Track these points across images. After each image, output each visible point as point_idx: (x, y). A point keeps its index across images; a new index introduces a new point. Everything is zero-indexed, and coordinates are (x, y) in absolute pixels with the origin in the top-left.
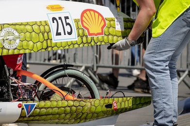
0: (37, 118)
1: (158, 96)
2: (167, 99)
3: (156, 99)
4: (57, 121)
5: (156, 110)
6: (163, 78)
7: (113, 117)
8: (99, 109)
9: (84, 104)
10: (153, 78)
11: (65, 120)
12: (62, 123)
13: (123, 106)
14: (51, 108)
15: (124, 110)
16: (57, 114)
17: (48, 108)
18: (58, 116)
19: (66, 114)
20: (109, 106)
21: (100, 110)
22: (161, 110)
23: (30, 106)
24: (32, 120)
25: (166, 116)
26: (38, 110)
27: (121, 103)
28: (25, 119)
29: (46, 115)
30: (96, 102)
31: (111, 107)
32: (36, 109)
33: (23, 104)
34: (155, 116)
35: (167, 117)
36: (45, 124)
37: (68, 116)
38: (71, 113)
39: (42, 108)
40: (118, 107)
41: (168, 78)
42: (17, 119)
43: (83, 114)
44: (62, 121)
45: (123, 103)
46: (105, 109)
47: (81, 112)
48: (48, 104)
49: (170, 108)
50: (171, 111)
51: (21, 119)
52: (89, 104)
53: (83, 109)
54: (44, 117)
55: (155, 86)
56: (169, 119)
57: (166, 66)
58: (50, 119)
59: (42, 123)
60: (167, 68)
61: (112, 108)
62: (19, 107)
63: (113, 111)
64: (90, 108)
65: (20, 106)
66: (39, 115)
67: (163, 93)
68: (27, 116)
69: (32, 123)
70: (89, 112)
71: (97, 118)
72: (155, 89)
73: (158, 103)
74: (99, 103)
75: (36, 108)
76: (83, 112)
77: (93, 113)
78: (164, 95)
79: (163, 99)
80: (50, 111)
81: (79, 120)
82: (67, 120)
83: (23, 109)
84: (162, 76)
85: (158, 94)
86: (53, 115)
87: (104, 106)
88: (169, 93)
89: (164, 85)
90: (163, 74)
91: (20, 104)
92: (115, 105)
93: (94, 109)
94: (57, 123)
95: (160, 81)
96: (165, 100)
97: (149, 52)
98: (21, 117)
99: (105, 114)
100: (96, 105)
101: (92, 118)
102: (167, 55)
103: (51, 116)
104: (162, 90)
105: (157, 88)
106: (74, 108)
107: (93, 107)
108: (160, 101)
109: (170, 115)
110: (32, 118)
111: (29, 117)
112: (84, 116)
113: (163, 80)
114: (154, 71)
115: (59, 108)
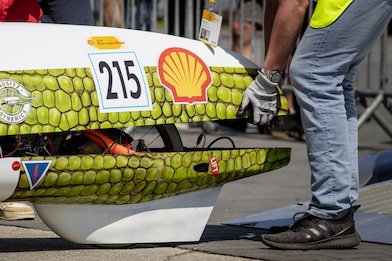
0: (53, 191)
1: (320, 148)
2: (338, 154)
3: (315, 154)
4: (94, 197)
5: (315, 175)
6: (332, 110)
7: (209, 190)
8: (182, 174)
9: (150, 162)
10: (311, 109)
11: (110, 196)
12: (104, 203)
13: (231, 168)
14: (82, 171)
15: (233, 175)
16: (94, 183)
17: (75, 171)
18: (95, 187)
19: (112, 184)
20: (202, 167)
21: (184, 176)
22: (326, 175)
23: (37, 167)
24: (43, 196)
25: (337, 187)
26: (54, 176)
27: (226, 162)
28: (28, 193)
29: (71, 185)
30: (174, 159)
31: (206, 170)
32: (49, 174)
33: (24, 163)
34: (314, 189)
35: (338, 191)
36: (68, 203)
37: (116, 188)
38: (124, 181)
39: (63, 171)
40: (222, 170)
41: (341, 109)
42: (10, 193)
43: (148, 183)
44: (104, 198)
45: (231, 162)
46: (193, 173)
47: (145, 180)
48: (76, 162)
49: (345, 172)
50: (346, 178)
51: (19, 194)
52: (161, 163)
53: (148, 174)
54: (66, 190)
55: (314, 126)
56: (342, 195)
57: (338, 85)
58: (80, 195)
59: (63, 202)
60: (340, 88)
61: (209, 172)
62: (15, 169)
63: (210, 177)
64: (164, 171)
65: (16, 167)
66: (57, 185)
67: (331, 142)
68: (32, 188)
69: (41, 202)
70: (160, 179)
71: (177, 192)
72: (315, 131)
73: (321, 161)
74: (182, 162)
75: (49, 171)
76: (148, 179)
77: (169, 182)
78: (332, 145)
79: (332, 154)
80: (80, 176)
81: (139, 197)
82: (116, 197)
83: (22, 173)
84: (330, 106)
85: (320, 142)
86: (85, 185)
87: (192, 167)
88: (343, 140)
89: (334, 124)
90: (332, 102)
91: (17, 163)
92: (214, 164)
93: (170, 173)
94: (94, 203)
95: (325, 117)
96: (334, 156)
97: (303, 56)
98: (18, 188)
99: (193, 185)
100: (175, 166)
101: (166, 193)
102: (340, 61)
103: (81, 188)
104: (329, 136)
105: (318, 131)
106: (129, 172)
107: (169, 169)
108: (324, 158)
109: (346, 187)
110: (41, 192)
111: (36, 189)
112: (150, 187)
113: (331, 113)
114: (312, 95)
115: (97, 171)
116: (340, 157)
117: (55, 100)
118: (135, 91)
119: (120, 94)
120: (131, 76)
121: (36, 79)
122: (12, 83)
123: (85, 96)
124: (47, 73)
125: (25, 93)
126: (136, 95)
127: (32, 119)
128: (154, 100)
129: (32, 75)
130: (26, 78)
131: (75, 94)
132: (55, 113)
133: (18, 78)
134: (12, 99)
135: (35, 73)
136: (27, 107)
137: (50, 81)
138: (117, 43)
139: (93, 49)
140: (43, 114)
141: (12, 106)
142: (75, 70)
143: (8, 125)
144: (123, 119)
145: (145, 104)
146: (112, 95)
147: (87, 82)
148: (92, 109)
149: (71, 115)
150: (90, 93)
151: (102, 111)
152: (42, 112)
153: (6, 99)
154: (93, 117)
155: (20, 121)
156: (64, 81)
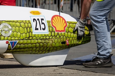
0: (18, 50)
1: (99, 37)
2: (105, 39)
3: (98, 39)
4: (31, 52)
5: (98, 46)
6: (103, 26)
7: (66, 50)
8: (57, 45)
9: (48, 41)
10: (96, 26)
11: (36, 51)
12: (34, 53)
13: (72, 43)
15: (73, 45)
16: (31, 48)
17: (25, 44)
18: (31, 49)
19: (37, 48)
21: (58, 45)
22: (101, 46)
23: (13, 43)
24: (15, 52)
25: (105, 49)
26: (19, 45)
27: (71, 41)
28: (11, 51)
29: (24, 48)
30: (55, 40)
31: (65, 44)
32: (17, 45)
33: (9, 41)
35: (105, 50)
36: (23, 54)
37: (38, 49)
38: (40, 47)
39: (21, 44)
40: (70, 44)
42: (5, 51)
43: (47, 47)
44: (34, 52)
45: (73, 41)
46: (61, 44)
47: (46, 47)
48: (25, 41)
49: (107, 44)
50: (108, 46)
51: (8, 51)
52: (51, 42)
53: (47, 45)
54: (22, 50)
55: (98, 31)
56: (107, 51)
58: (26, 51)
59: (21, 53)
61: (66, 44)
62: (7, 43)
64: (52, 44)
66: (20, 48)
67: (103, 35)
68: (12, 49)
69: (15, 53)
70: (51, 46)
71: (56, 50)
73: (100, 41)
74: (57, 41)
75: (17, 44)
76: (47, 46)
77: (54, 47)
78: (103, 36)
79: (103, 39)
80: (26, 45)
81: (45, 52)
82: (37, 52)
83: (9, 44)
85: (99, 36)
86: (28, 48)
87: (61, 42)
88: (106, 35)
89: (103, 30)
90: (102, 23)
91: (7, 41)
92: (67, 42)
93: (54, 44)
94: (31, 53)
95: (100, 28)
96: (104, 40)
97: (94, 10)
98: (8, 49)
99: (61, 48)
100: (56, 42)
101: (53, 50)
103: (27, 49)
104: (102, 34)
105: (98, 32)
106: (41, 44)
107: (54, 43)
108: (101, 40)
110: (15, 50)
111: (13, 49)
112: (48, 49)
113: (102, 27)
114: (96, 22)
115: (32, 44)
116: (105, 40)
117: (19, 30)
118: (44, 28)
119: (39, 29)
120: (43, 23)
121: (14, 23)
122: (7, 24)
123: (28, 29)
124: (17, 22)
125: (10, 27)
126: (44, 29)
127: (12, 35)
128: (49, 31)
129: (13, 22)
130: (11, 23)
131: (25, 28)
132: (19, 34)
133: (8, 23)
134: (6, 29)
135: (14, 22)
136: (11, 32)
137: (18, 24)
138: (39, 13)
139: (32, 15)
140: (15, 34)
141: (6, 31)
142: (26, 21)
143: (5, 37)
144: (39, 36)
145: (46, 32)
146: (37, 29)
147: (29, 24)
148: (30, 33)
149: (24, 35)
150: (30, 28)
151: (33, 34)
152: (15, 33)
153: (4, 29)
154: (31, 35)
155: (8, 36)
156: (22, 24)
